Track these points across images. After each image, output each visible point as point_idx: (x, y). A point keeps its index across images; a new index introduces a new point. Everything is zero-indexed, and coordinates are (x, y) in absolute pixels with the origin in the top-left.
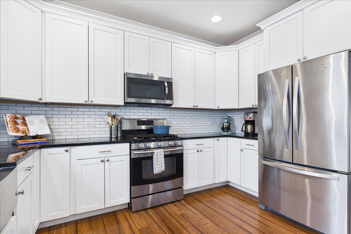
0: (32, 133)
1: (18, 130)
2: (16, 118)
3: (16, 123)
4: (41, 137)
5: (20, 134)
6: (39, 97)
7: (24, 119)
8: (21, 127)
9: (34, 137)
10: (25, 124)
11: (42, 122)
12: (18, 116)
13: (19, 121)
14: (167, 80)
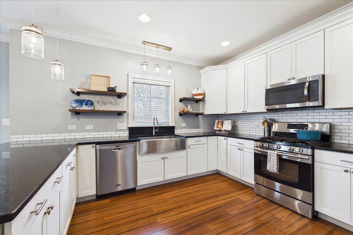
0: (223, 129)
1: (218, 127)
3: (218, 124)
4: (226, 131)
5: (218, 129)
6: (225, 111)
7: (223, 122)
8: (219, 126)
9: (224, 131)
10: (222, 125)
11: (229, 124)
12: (220, 121)
13: (220, 123)
14: (311, 79)
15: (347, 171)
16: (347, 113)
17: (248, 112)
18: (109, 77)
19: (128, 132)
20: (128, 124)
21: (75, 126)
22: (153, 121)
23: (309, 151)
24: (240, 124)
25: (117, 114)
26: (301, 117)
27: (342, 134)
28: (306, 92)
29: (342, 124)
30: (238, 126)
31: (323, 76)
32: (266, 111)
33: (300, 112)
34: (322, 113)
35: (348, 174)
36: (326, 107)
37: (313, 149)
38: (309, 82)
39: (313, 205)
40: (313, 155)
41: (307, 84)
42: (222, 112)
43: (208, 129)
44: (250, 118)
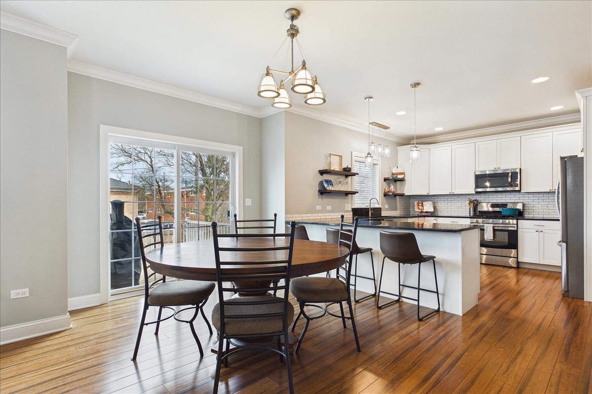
0: (425, 211)
1: (419, 209)
2: (419, 203)
3: (419, 205)
4: (429, 212)
5: (420, 210)
6: (428, 192)
7: (423, 204)
8: (420, 207)
9: (426, 212)
10: (423, 206)
11: (430, 205)
13: (420, 205)
14: (513, 171)
15: (537, 231)
16: (532, 196)
17: (455, 193)
18: (341, 156)
19: (352, 213)
20: (352, 205)
21: (320, 207)
22: (369, 202)
23: (515, 221)
24: (439, 206)
25: (344, 194)
26: (509, 198)
27: (529, 211)
28: (510, 180)
29: (530, 203)
30: (438, 208)
31: (520, 169)
32: (474, 193)
33: (509, 194)
34: (517, 195)
35: (538, 232)
36: (522, 191)
37: (517, 219)
38: (512, 173)
39: (517, 258)
40: (517, 224)
41: (510, 174)
42: (425, 193)
43: (403, 212)
44: (451, 199)
